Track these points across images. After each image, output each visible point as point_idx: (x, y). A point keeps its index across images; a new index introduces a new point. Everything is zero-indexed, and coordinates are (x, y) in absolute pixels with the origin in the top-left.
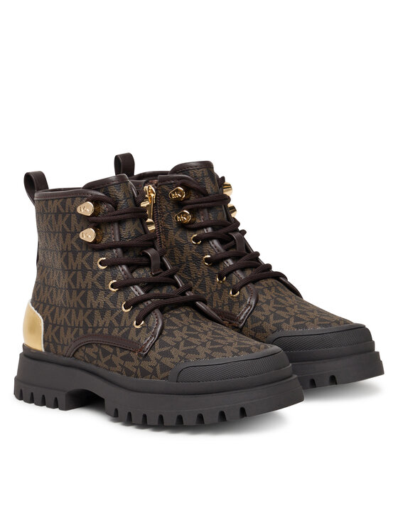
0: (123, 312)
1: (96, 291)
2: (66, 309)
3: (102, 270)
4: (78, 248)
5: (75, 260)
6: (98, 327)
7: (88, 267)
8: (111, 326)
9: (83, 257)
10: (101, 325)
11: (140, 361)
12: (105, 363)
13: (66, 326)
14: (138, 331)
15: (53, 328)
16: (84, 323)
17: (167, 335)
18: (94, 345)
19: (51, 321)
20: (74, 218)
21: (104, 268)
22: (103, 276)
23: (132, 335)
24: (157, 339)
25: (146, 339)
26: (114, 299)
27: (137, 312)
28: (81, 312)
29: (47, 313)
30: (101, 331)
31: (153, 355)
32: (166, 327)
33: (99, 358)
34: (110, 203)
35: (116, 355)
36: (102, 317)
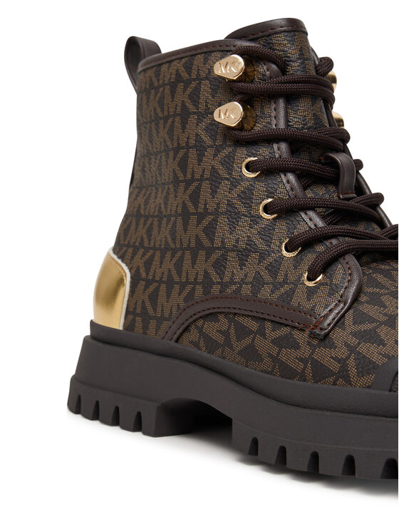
0: (282, 257)
1: (234, 216)
2: (174, 251)
3: (248, 179)
4: (207, 140)
5: (200, 161)
6: (232, 282)
7: (223, 172)
8: (258, 282)
9: (215, 155)
10: (237, 279)
11: (313, 348)
12: (240, 353)
13: (170, 283)
14: (311, 292)
15: (146, 287)
16: (206, 274)
17: (368, 302)
18: (221, 317)
19: (144, 275)
20: (206, 87)
21: (253, 175)
22: (250, 189)
23: (299, 299)
24: (349, 308)
25: (327, 306)
26: (267, 234)
27: (310, 258)
28: (202, 254)
29: (139, 261)
30: (239, 290)
31: (339, 336)
32: (366, 289)
33: (228, 343)
34: (275, 63)
35: (264, 335)
36: (242, 265)
